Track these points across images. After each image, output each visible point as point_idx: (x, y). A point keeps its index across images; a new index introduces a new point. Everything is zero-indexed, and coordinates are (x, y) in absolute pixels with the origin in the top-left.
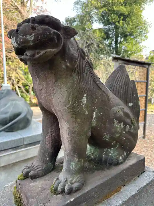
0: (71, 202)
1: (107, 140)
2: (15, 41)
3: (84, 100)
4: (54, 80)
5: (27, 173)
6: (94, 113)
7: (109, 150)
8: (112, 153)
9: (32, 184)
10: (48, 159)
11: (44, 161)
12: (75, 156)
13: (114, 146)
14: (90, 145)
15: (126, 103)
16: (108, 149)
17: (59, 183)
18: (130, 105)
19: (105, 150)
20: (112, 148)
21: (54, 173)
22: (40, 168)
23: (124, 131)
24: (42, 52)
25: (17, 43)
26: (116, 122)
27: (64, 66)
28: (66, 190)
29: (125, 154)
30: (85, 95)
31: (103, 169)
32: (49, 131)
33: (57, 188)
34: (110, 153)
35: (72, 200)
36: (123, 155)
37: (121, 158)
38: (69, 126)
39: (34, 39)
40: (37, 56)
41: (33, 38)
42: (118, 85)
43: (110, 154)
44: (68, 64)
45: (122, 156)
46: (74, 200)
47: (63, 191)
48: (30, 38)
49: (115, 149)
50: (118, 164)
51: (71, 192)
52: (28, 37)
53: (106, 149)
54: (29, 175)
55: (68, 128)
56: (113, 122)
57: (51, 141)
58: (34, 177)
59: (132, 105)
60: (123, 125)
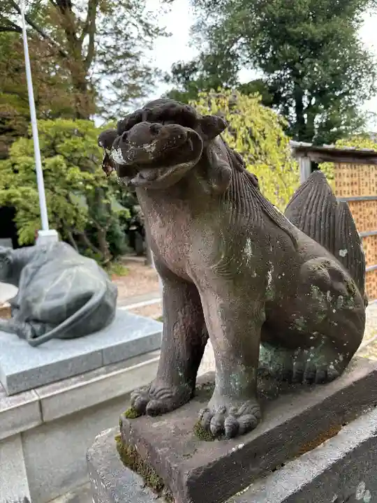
0: (239, 450)
1: (300, 329)
2: (121, 154)
3: (248, 251)
5: (144, 404)
6: (269, 273)
7: (306, 352)
8: (313, 358)
9: (155, 425)
10: (180, 374)
11: (174, 380)
12: (239, 362)
13: (315, 343)
14: (263, 345)
15: (333, 250)
16: (303, 349)
17: (211, 417)
18: (343, 253)
19: (297, 353)
20: (312, 348)
21: (195, 404)
22: (167, 393)
23: (335, 307)
24: (170, 170)
25: (125, 158)
26: (315, 289)
27: (206, 190)
28: (227, 429)
29: (341, 358)
30: (249, 241)
31: (295, 392)
32: (180, 317)
33: (207, 427)
34: (308, 357)
35: (241, 446)
36: (336, 361)
37: (332, 367)
38: (222, 302)
39: (156, 150)
40: (161, 177)
41: (153, 149)
42: (313, 215)
43: (309, 360)
44: (215, 186)
45: (334, 363)
46: (244, 447)
47: (220, 432)
48: (150, 148)
49: (318, 348)
50: (326, 379)
51: (236, 432)
52: (146, 147)
53: (299, 350)
54: (148, 407)
55: (222, 306)
56: (310, 291)
57: (185, 339)
58: (157, 412)
59: (347, 254)
60: (331, 295)
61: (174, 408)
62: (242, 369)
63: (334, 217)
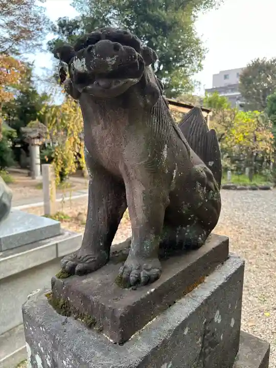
0: (151, 293)
1: (184, 212)
3: (165, 154)
4: (127, 123)
5: (73, 267)
6: (175, 171)
7: (184, 228)
8: (188, 232)
9: (85, 281)
10: (101, 244)
11: (97, 249)
12: (152, 231)
13: (190, 223)
15: (206, 162)
16: (182, 227)
17: (130, 272)
18: (211, 164)
19: (178, 229)
20: (188, 226)
22: (91, 258)
23: (207, 198)
24: (122, 82)
26: (199, 185)
27: (141, 104)
28: (142, 279)
29: (205, 233)
30: (166, 146)
31: (179, 255)
32: (104, 202)
33: (127, 280)
34: (186, 232)
35: (153, 290)
37: (200, 238)
39: (115, 63)
40: (114, 87)
41: (114, 62)
42: (194, 136)
43: (186, 234)
44: (148, 101)
45: (202, 236)
46: (155, 291)
47: (138, 281)
48: (111, 61)
49: (192, 226)
50: (197, 246)
51: (149, 281)
52: (108, 60)
53: (180, 227)
54: (77, 268)
56: (195, 186)
57: (106, 218)
58: (84, 272)
59: (213, 165)
60: (206, 189)
61: (96, 269)
62: (153, 237)
63: (207, 138)
